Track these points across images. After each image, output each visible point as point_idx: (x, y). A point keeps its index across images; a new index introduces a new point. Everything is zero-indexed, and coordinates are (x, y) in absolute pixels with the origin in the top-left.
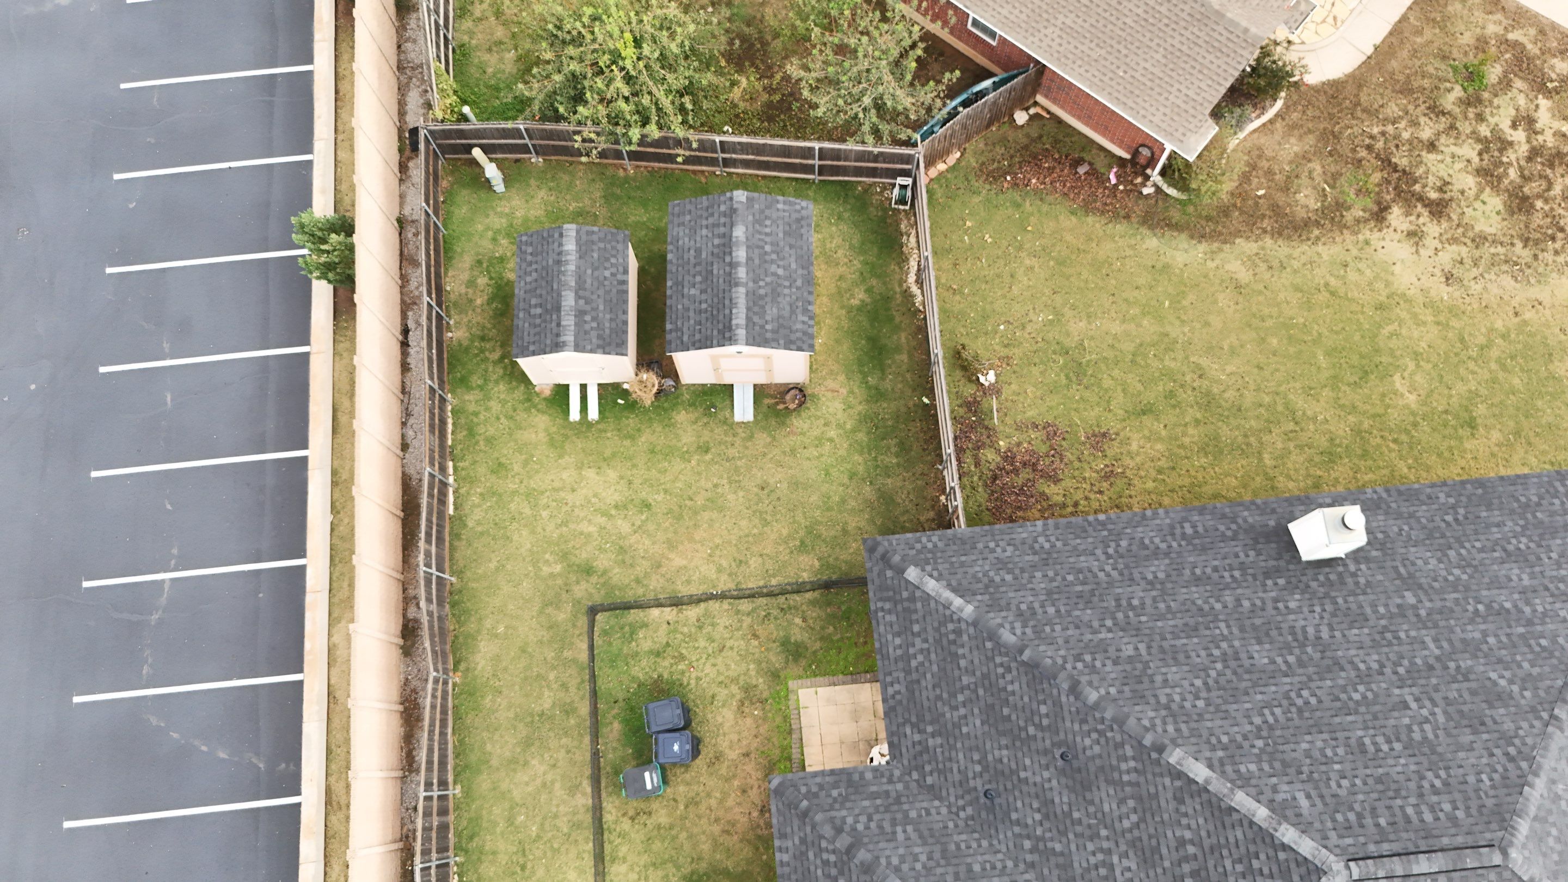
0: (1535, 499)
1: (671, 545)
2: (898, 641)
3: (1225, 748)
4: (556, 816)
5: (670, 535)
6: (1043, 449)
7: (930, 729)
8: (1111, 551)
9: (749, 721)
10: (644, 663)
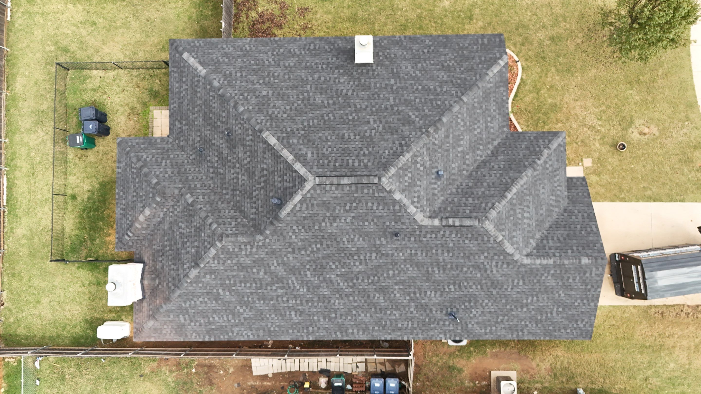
0: (466, 45)
1: (104, 43)
2: (177, 85)
3: (287, 133)
4: (48, 154)
5: (104, 38)
6: (277, 13)
7: (184, 123)
8: (275, 53)
9: (132, 122)
10: (88, 94)
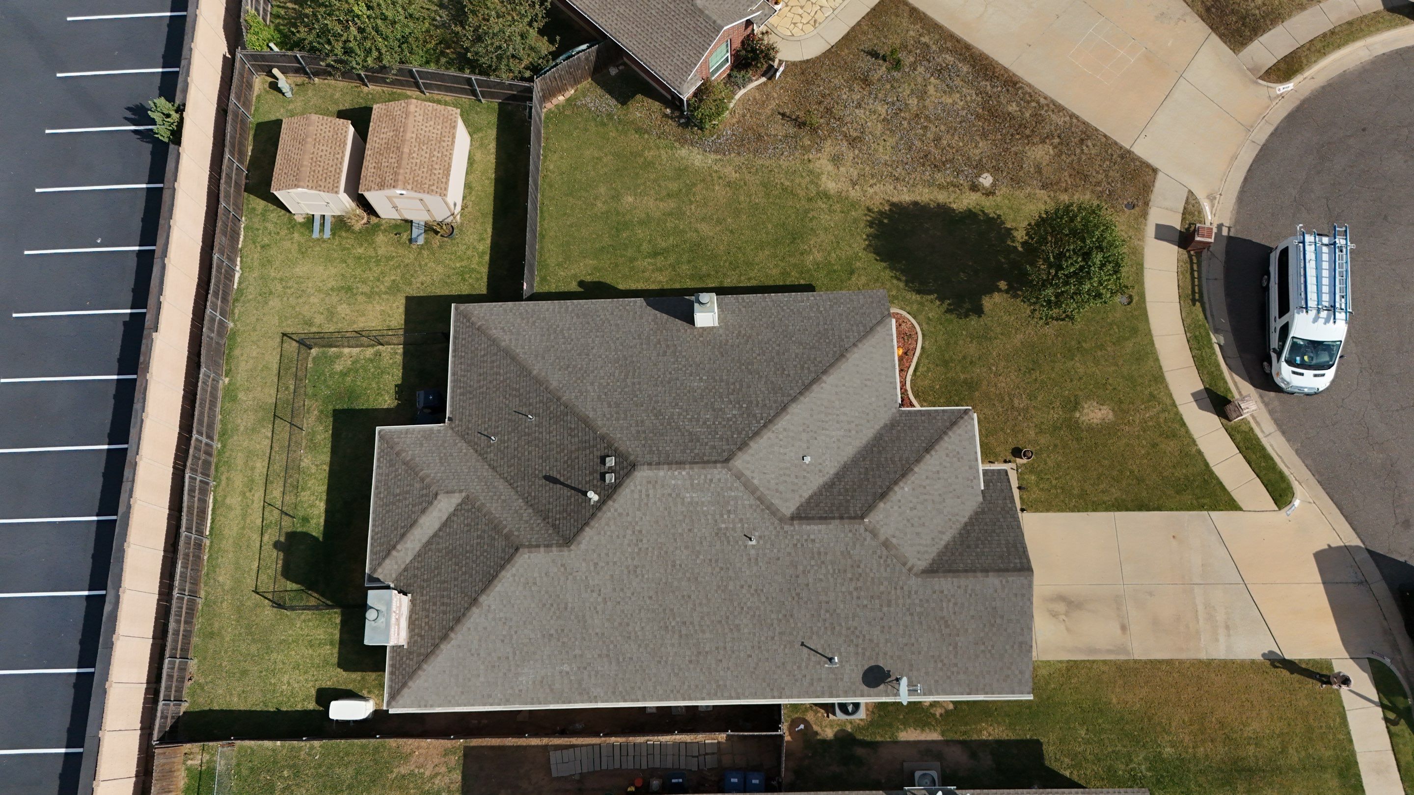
10: (336, 379)
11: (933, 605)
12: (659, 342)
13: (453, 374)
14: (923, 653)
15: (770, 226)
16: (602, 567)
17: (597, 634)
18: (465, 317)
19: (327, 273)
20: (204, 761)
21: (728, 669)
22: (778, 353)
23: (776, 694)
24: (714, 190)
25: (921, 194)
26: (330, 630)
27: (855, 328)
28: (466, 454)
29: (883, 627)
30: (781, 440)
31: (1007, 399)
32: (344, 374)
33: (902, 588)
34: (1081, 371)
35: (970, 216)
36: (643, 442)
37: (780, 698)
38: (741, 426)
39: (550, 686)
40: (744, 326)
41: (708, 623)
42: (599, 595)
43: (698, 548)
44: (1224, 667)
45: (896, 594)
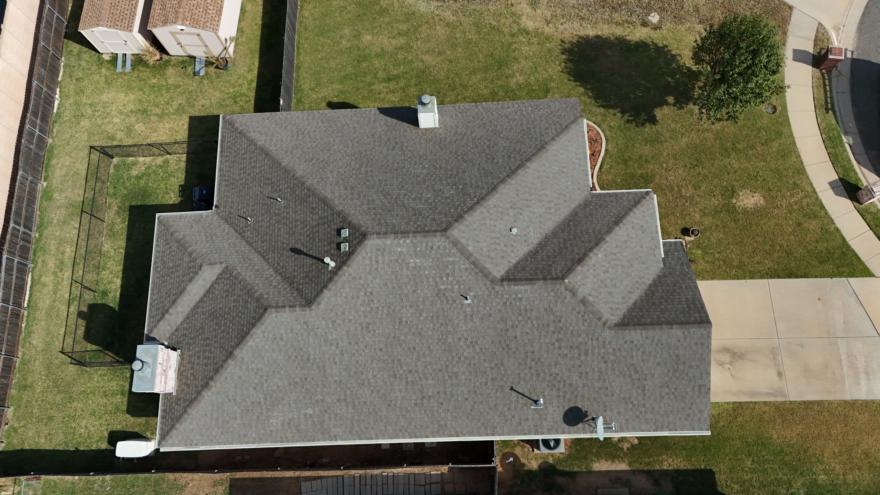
10: (132, 182)
11: (624, 353)
12: (389, 140)
13: (220, 171)
14: (615, 395)
15: (481, 56)
16: (339, 324)
17: (336, 381)
18: (230, 124)
19: (128, 99)
20: (16, 492)
21: (448, 410)
22: (489, 147)
23: (489, 432)
24: (435, 30)
25: (602, 30)
26: (121, 383)
27: (552, 126)
28: (228, 234)
29: (581, 373)
30: (492, 214)
31: (676, 189)
32: (139, 178)
33: (597, 339)
34: (736, 166)
35: (642, 46)
36: (373, 216)
37: (493, 435)
38: (457, 203)
39: (296, 427)
40: (460, 127)
41: (430, 371)
42: (337, 348)
43: (421, 307)
44: (866, 407)
45: (592, 344)
